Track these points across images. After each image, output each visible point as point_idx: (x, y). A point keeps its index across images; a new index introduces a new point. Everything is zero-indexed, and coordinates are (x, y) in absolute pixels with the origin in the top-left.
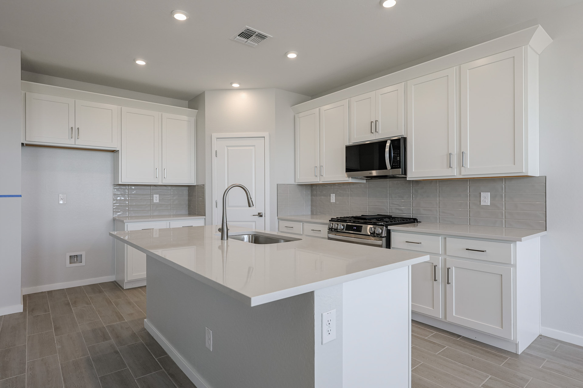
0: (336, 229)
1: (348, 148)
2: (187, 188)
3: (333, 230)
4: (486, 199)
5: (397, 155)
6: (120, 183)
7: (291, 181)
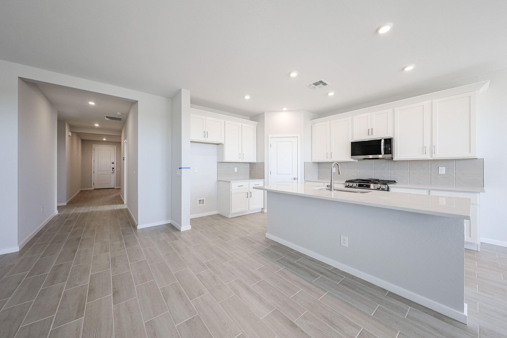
0: (351, 186)
1: (353, 143)
2: (249, 164)
3: (349, 187)
4: (442, 170)
5: (389, 147)
6: (224, 161)
7: (310, 161)
